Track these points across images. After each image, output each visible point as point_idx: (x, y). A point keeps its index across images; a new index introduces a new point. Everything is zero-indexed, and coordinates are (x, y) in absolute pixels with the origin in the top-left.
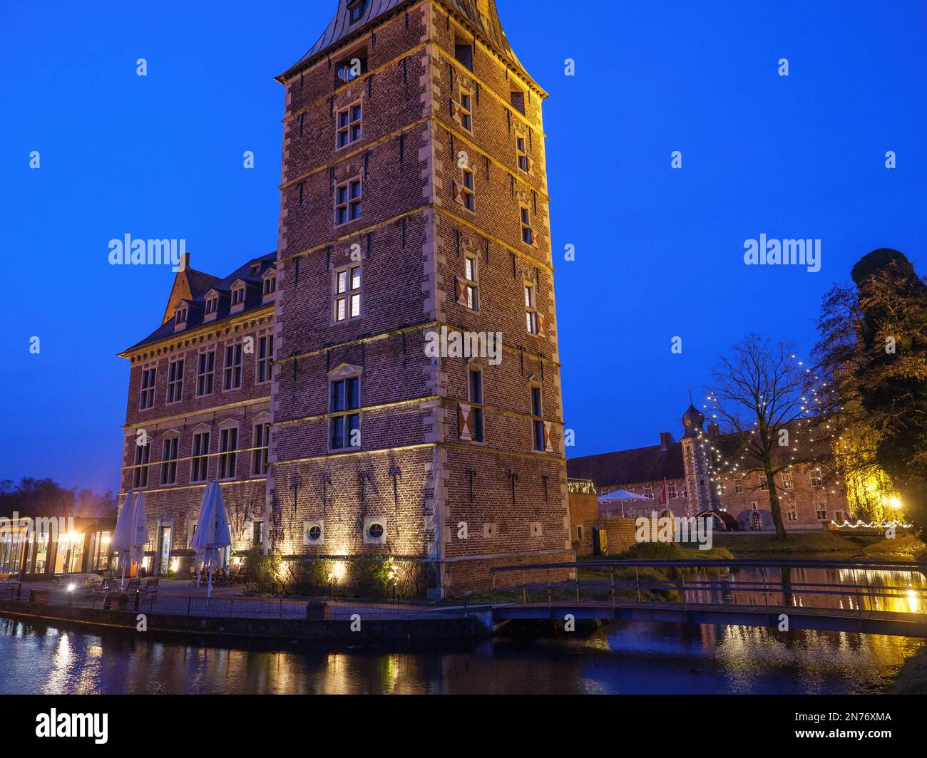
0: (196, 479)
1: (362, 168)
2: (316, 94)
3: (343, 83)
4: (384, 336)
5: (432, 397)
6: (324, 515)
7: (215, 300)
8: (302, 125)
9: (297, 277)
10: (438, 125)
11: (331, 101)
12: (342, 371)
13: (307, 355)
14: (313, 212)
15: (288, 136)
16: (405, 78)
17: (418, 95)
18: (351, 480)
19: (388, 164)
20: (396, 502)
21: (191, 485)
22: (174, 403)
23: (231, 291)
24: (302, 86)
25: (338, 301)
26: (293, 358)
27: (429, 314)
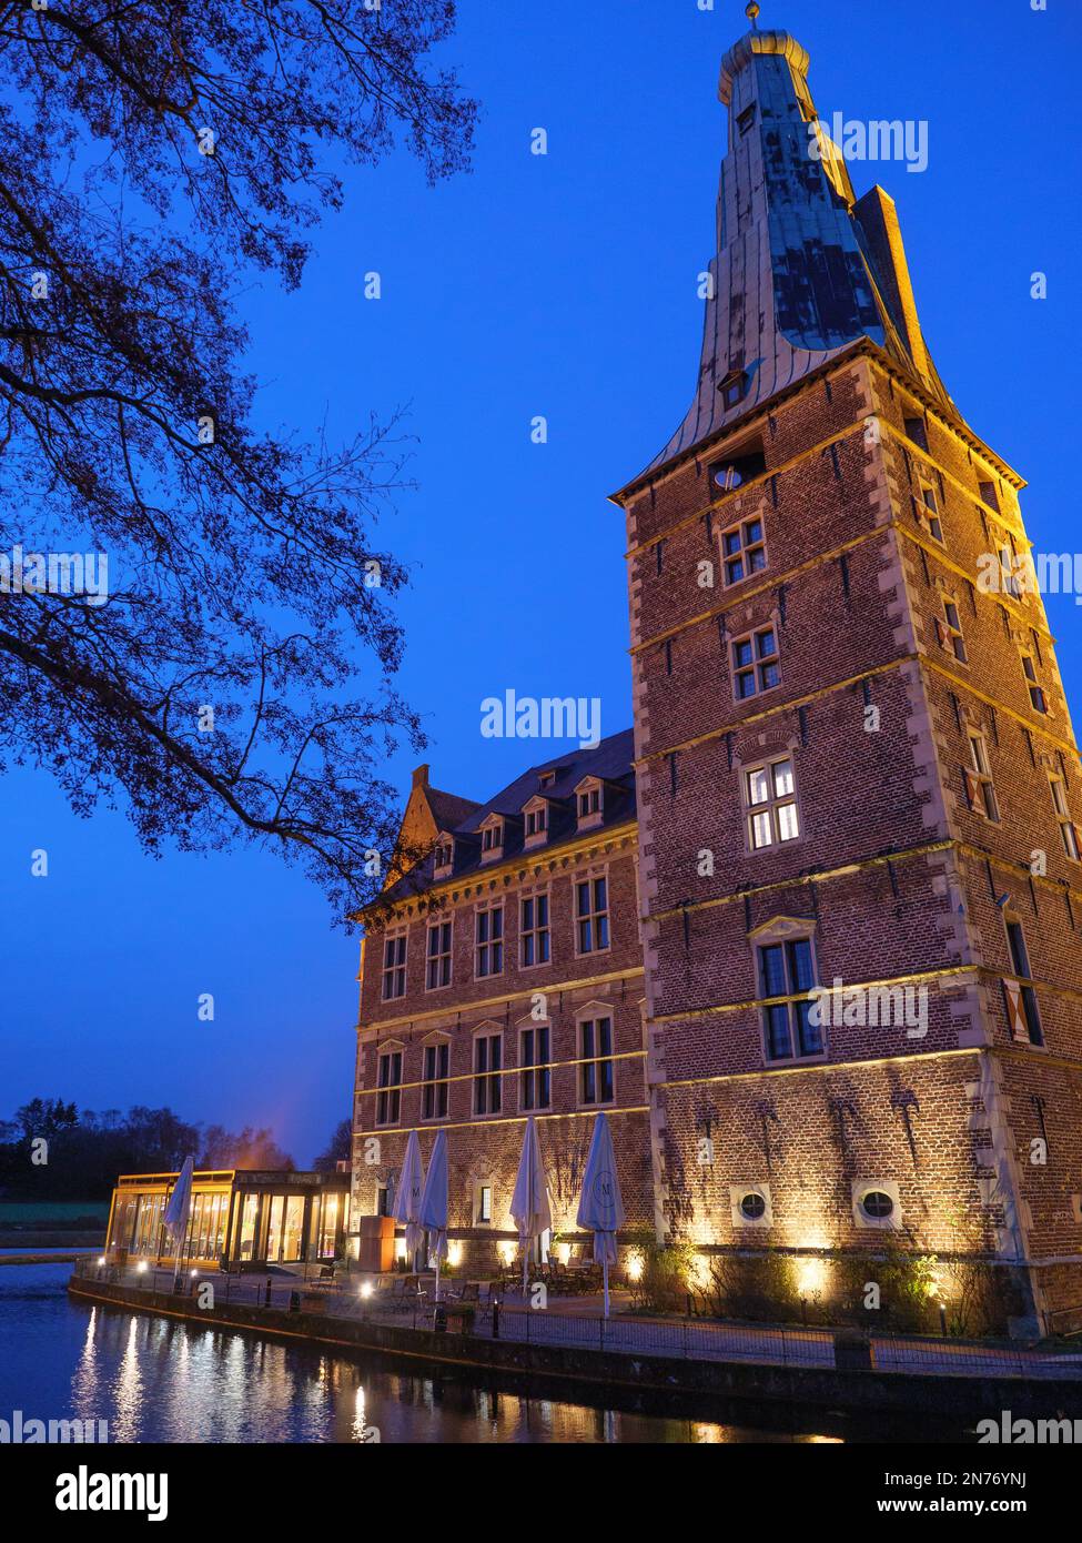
0: (481, 1110)
1: (776, 611)
2: (680, 512)
3: (724, 492)
4: (852, 869)
5: (963, 969)
6: (770, 1175)
7: (498, 829)
8: (659, 559)
9: (674, 784)
10: (903, 535)
11: (708, 520)
12: (775, 929)
13: (706, 905)
14: (693, 684)
15: (635, 576)
16: (838, 472)
17: (865, 494)
18: (817, 1113)
19: (822, 600)
20: (914, 1152)
21: (475, 1121)
22: (439, 988)
23: (523, 815)
24: (653, 503)
25: (752, 816)
26: (680, 911)
27: (935, 829)
